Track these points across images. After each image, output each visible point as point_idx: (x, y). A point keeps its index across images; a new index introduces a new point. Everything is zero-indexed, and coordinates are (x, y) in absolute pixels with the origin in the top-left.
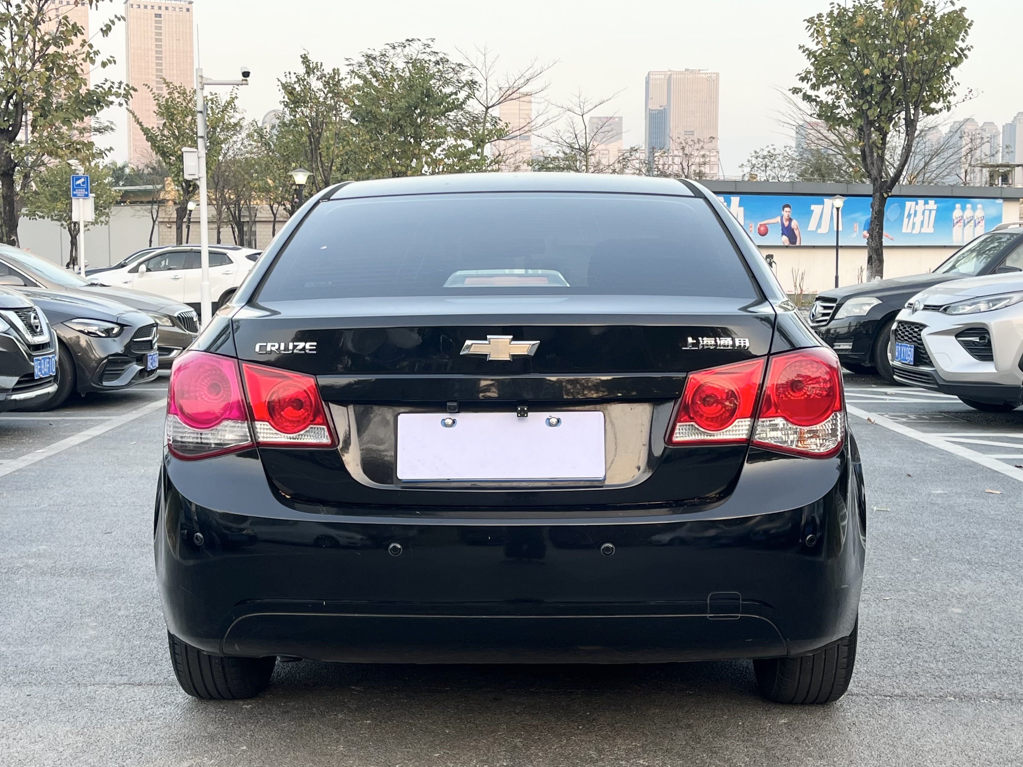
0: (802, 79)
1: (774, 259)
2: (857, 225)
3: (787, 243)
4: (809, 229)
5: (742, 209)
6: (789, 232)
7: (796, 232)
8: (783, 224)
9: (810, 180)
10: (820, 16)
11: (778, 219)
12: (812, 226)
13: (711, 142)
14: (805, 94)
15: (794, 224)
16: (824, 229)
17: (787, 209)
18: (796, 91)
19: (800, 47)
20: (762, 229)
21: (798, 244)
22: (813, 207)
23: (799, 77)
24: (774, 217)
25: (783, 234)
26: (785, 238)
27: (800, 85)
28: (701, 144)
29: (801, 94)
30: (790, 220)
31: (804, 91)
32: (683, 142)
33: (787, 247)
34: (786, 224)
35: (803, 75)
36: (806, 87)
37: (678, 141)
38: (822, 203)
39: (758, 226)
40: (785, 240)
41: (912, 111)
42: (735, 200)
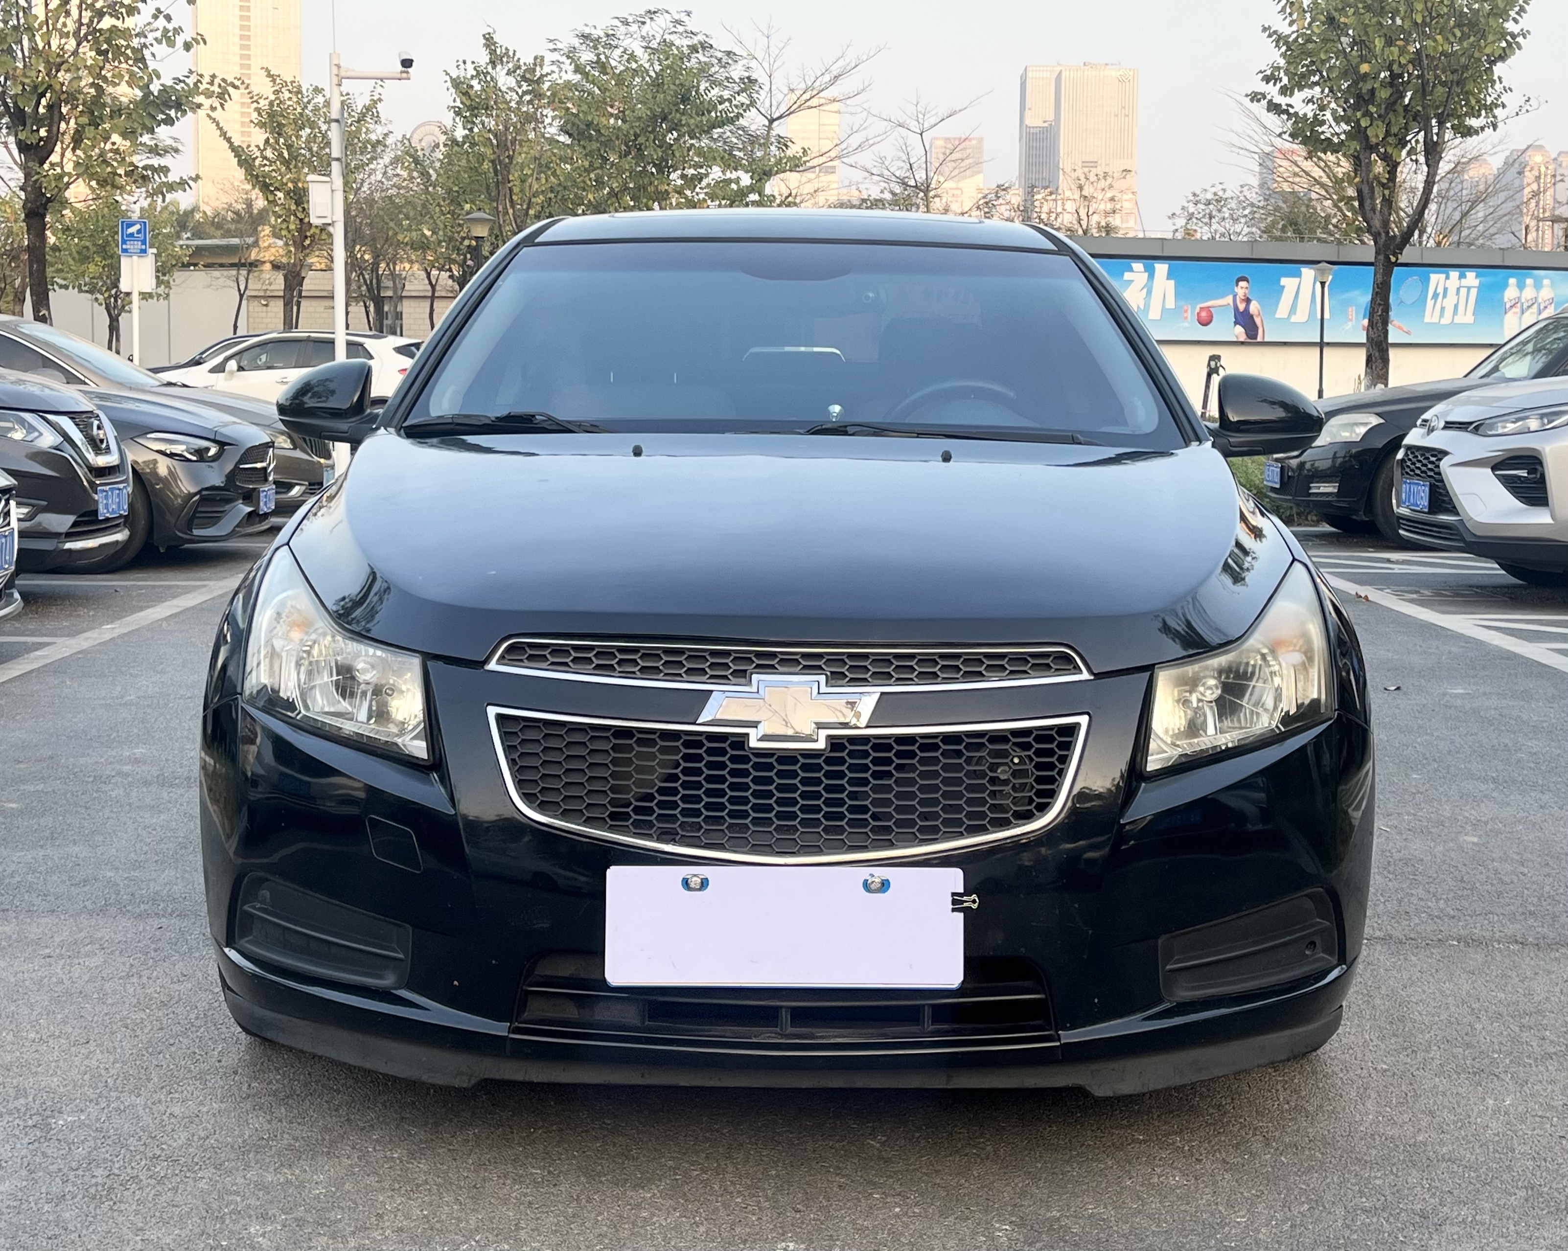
0: (1267, 79)
1: (1223, 362)
2: (1352, 311)
3: (1243, 338)
4: (1277, 316)
5: (1172, 282)
6: (1245, 320)
7: (1258, 321)
8: (1236, 308)
9: (1280, 239)
11: (1229, 299)
12: (1282, 311)
13: (1124, 178)
14: (1270, 102)
15: (1254, 307)
16: (1301, 316)
17: (1243, 284)
18: (1256, 97)
19: (1265, 29)
21: (1259, 339)
22: (1284, 281)
23: (1261, 75)
24: (1223, 296)
25: (1236, 323)
26: (1239, 329)
27: (1262, 87)
28: (1109, 180)
29: (1264, 103)
30: (1248, 301)
31: (1269, 97)
32: (1081, 177)
33: (1242, 343)
34: (1242, 307)
35: (1269, 73)
36: (1272, 91)
37: (1073, 175)
38: (1299, 275)
39: (1198, 310)
40: (1239, 333)
41: (1435, 130)
42: (1162, 268)
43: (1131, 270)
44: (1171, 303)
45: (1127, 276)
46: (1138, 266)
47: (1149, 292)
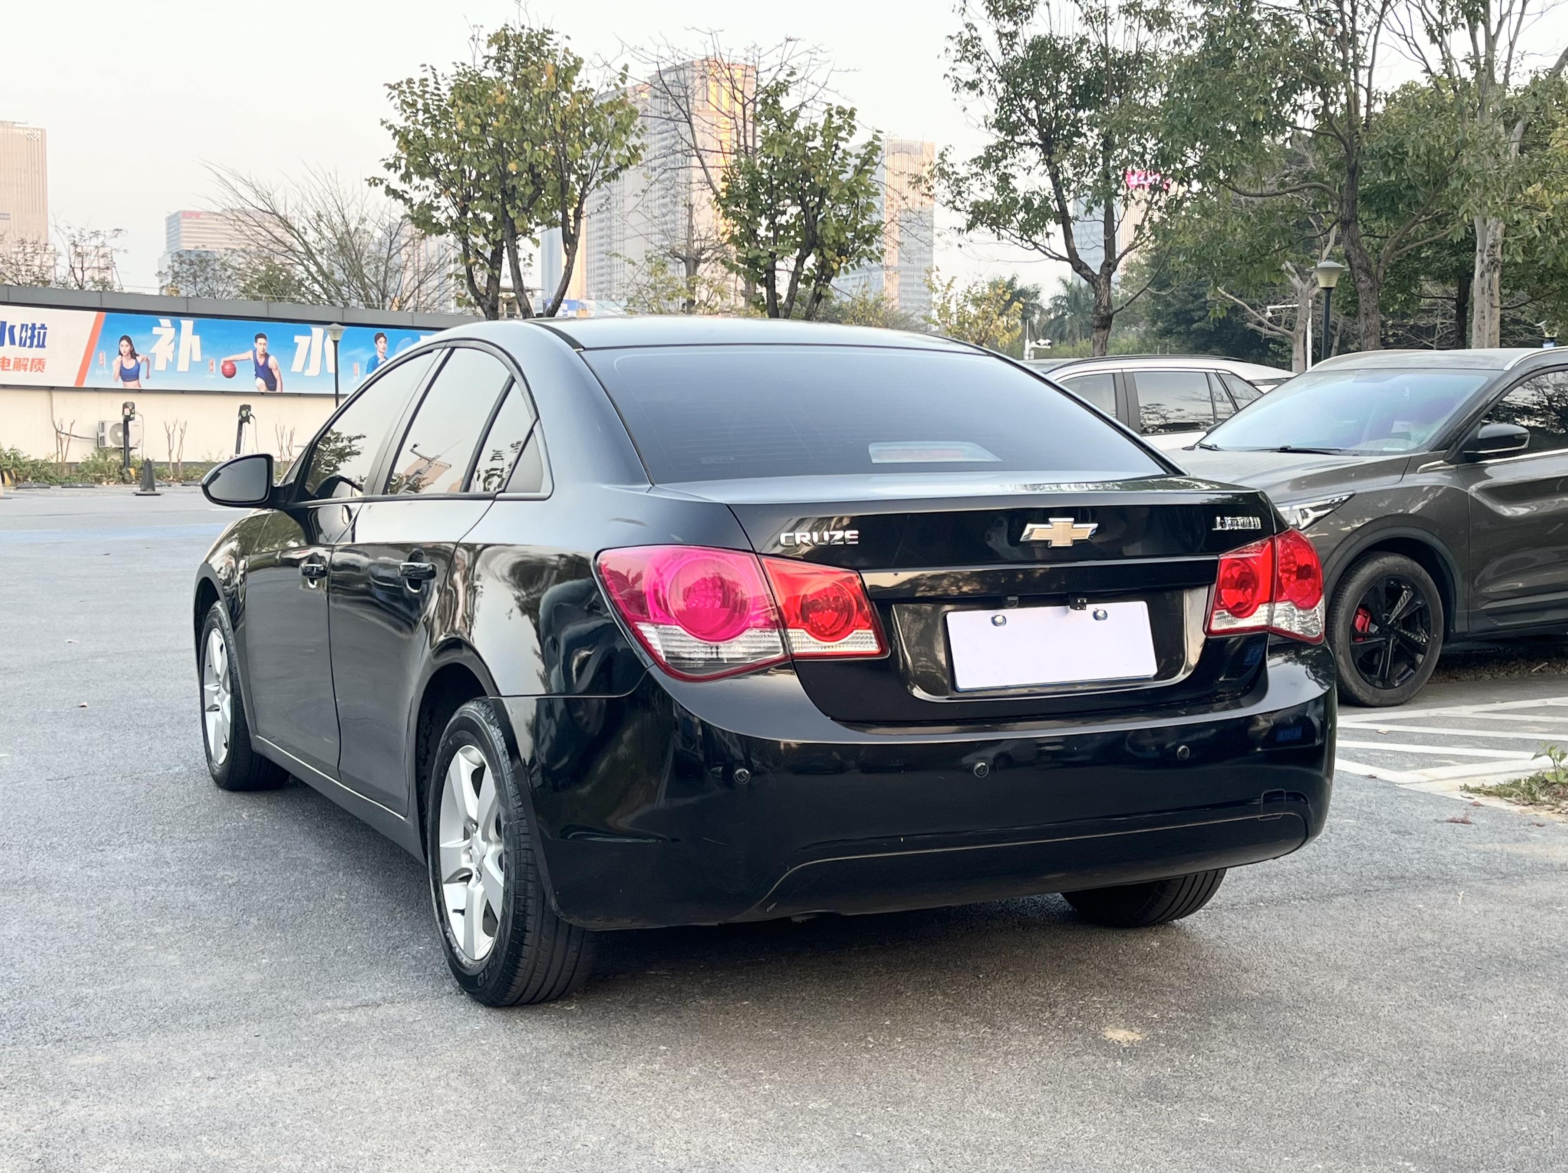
0: (388, 166)
1: (252, 412)
2: (357, 366)
3: (264, 389)
4: (293, 370)
5: (198, 337)
6: (265, 372)
7: (276, 374)
8: (256, 363)
9: (255, 298)
10: (410, 82)
11: (250, 354)
12: (297, 364)
13: (116, 236)
14: (388, 187)
15: (272, 362)
16: (314, 370)
17: (261, 340)
18: (374, 182)
19: (383, 123)
20: (228, 367)
21: (278, 390)
22: (297, 339)
24: (244, 351)
25: (257, 376)
26: (260, 382)
27: (382, 173)
28: (101, 238)
29: (382, 188)
30: (266, 356)
31: (386, 183)
32: (77, 235)
33: (262, 394)
34: (261, 361)
35: (391, 161)
37: (68, 232)
38: (310, 333)
39: (222, 363)
40: (260, 384)
41: (572, 224)
42: (187, 324)
43: (159, 325)
44: (197, 357)
45: (156, 330)
46: (165, 322)
47: (177, 346)
